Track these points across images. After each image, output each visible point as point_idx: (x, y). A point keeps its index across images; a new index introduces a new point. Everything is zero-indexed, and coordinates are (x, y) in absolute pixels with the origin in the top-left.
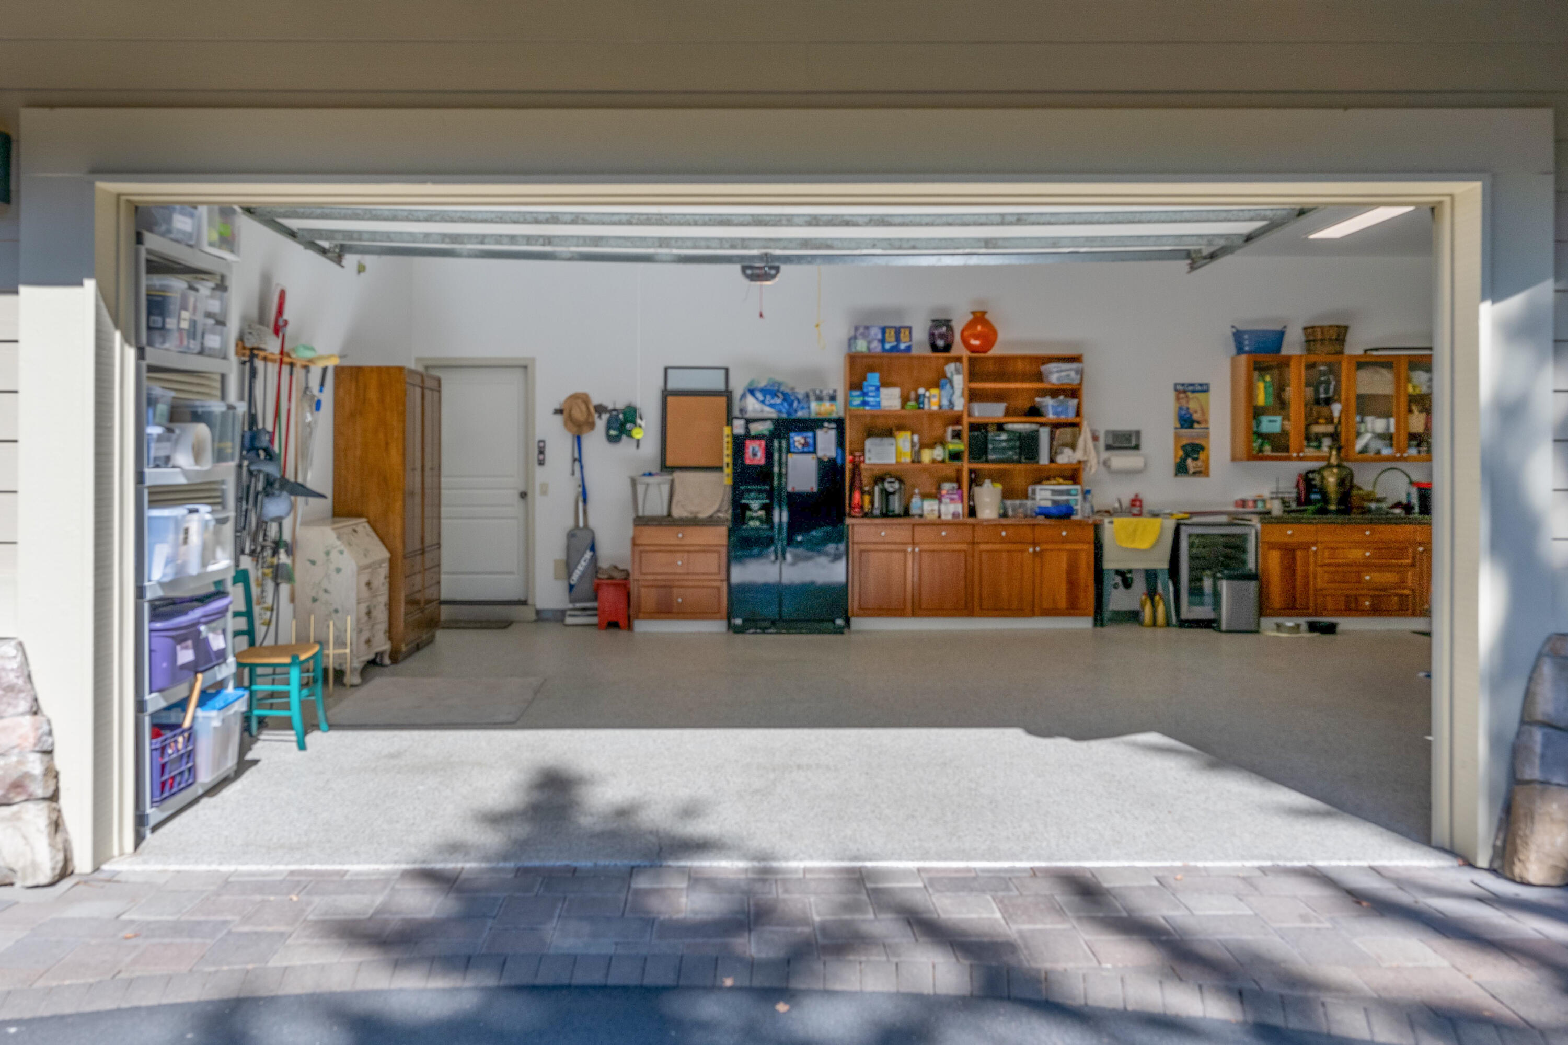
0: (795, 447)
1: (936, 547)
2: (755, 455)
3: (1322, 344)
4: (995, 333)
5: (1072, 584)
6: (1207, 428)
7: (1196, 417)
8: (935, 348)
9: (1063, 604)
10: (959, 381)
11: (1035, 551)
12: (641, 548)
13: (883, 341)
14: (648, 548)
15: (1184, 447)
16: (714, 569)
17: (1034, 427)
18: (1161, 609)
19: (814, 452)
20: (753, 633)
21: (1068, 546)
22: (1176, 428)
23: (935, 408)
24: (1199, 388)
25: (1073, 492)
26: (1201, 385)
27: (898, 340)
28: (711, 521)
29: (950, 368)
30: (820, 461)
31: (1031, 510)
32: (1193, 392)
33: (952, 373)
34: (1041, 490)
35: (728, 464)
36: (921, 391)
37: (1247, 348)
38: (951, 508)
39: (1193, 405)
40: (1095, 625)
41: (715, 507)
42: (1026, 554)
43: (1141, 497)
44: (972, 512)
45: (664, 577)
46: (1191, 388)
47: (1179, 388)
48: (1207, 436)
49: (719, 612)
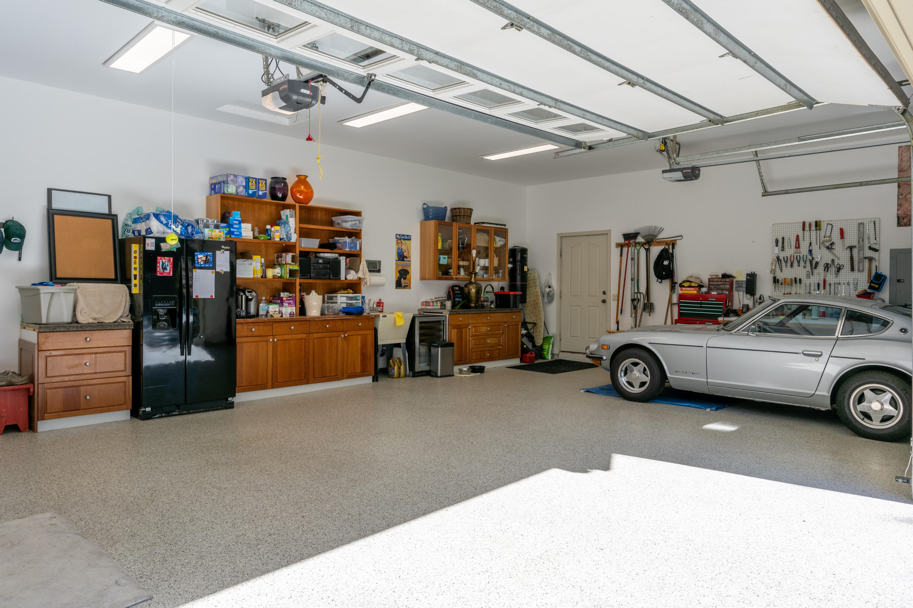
0: (198, 263)
1: (286, 337)
2: (164, 269)
3: (464, 218)
4: (312, 192)
5: (364, 356)
6: (410, 261)
7: (405, 254)
8: (274, 197)
9: (358, 370)
10: (292, 222)
11: (345, 336)
12: (48, 353)
13: (247, 187)
14: (54, 353)
15: (399, 272)
16: (121, 367)
17: (337, 255)
18: (402, 367)
19: (214, 267)
20: (159, 417)
21: (362, 332)
22: (396, 260)
23: (277, 239)
24: (407, 238)
25: (358, 298)
26: (407, 236)
27: (258, 188)
28: (116, 326)
29: (285, 213)
30: (218, 274)
31: (337, 310)
32: (404, 239)
33: (287, 216)
34: (341, 296)
35: (135, 276)
36: (268, 227)
37: (431, 217)
38: (289, 310)
39: (404, 247)
40: (373, 381)
41: (120, 314)
42: (340, 338)
43: (382, 301)
44: (302, 311)
45: (71, 378)
46: (403, 237)
47: (398, 237)
48: (410, 266)
49: (125, 403)
